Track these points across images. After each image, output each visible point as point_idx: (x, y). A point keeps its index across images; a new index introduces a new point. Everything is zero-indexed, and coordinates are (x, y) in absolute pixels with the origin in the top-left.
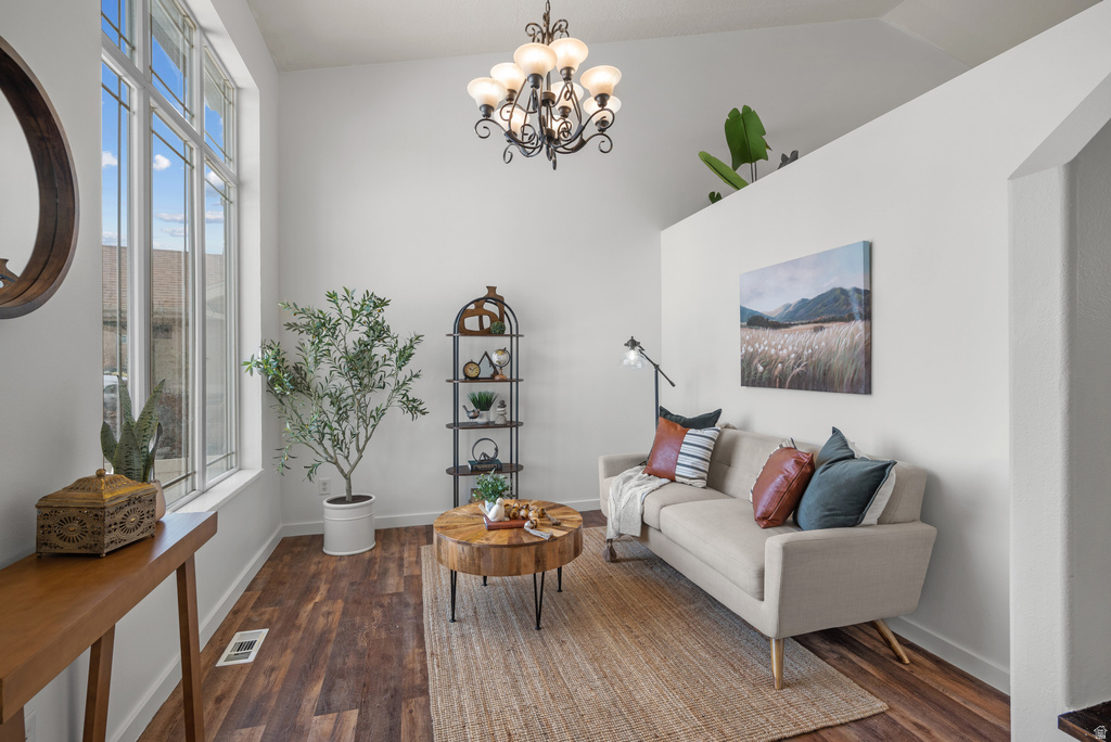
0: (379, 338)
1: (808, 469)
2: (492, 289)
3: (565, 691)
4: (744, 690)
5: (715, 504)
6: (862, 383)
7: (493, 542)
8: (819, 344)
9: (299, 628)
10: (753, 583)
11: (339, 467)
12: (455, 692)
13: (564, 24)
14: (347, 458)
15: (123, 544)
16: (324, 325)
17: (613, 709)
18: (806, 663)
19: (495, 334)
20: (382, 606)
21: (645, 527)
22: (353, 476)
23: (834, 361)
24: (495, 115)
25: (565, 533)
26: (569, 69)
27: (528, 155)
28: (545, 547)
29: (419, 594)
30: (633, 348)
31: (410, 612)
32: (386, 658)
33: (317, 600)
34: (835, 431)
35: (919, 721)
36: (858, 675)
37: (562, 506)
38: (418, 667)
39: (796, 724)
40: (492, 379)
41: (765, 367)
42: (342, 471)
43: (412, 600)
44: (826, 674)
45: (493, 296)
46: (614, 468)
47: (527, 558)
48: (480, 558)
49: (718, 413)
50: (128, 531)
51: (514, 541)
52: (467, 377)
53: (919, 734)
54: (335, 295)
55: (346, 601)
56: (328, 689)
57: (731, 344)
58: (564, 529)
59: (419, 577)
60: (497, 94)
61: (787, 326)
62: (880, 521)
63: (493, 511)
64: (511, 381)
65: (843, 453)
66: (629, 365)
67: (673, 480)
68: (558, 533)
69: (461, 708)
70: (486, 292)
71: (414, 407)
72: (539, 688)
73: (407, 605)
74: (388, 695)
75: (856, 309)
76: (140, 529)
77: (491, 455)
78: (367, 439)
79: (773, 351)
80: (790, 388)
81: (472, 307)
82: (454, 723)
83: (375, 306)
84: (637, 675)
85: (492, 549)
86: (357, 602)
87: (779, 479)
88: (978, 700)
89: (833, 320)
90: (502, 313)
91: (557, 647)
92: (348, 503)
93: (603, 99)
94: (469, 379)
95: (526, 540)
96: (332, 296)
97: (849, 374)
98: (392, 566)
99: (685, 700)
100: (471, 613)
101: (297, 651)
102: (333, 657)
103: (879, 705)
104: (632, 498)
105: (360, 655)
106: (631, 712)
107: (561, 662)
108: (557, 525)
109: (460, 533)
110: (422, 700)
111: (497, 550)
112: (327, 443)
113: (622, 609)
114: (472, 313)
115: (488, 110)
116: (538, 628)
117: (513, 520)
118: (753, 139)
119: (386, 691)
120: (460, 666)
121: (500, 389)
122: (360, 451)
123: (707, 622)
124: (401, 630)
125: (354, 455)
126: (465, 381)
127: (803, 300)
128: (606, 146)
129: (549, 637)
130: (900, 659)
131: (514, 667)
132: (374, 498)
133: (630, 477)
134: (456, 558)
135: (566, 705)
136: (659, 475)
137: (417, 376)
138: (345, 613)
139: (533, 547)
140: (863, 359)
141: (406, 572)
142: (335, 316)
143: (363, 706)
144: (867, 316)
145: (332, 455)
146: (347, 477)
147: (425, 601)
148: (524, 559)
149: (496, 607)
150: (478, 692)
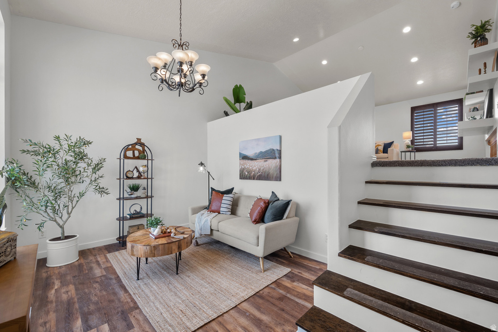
0: (82, 159)
1: (267, 204)
2: (139, 140)
3: (196, 291)
4: (254, 275)
5: (234, 220)
6: (278, 178)
7: (160, 243)
8: (266, 165)
9: (51, 302)
10: (256, 241)
11: (57, 223)
12: (152, 304)
13: (187, 44)
14: (61, 218)
15: (5, 262)
16: (50, 152)
17: (216, 292)
18: (269, 264)
19: (142, 159)
20: (97, 282)
21: (212, 230)
22: (65, 227)
23: (270, 171)
24: (159, 72)
25: (188, 236)
26: (192, 62)
27: (171, 90)
28: (181, 242)
29: (115, 273)
30: (202, 166)
31: (114, 281)
32: (111, 301)
33: (56, 287)
34: (273, 192)
35: (299, 271)
36: (282, 264)
37: (180, 227)
38: (129, 300)
39: (271, 280)
40: (139, 177)
41: (248, 173)
42: (59, 225)
43: (113, 277)
44: (274, 265)
45: (139, 142)
46: (195, 211)
47: (175, 247)
48: (155, 250)
49: (233, 189)
50: (6, 256)
51: (169, 241)
52: (127, 177)
53: (300, 274)
54: (59, 137)
55: (75, 284)
56: (85, 320)
57: (236, 165)
58: (187, 234)
59: (112, 267)
60: (160, 64)
61: (255, 160)
62: (286, 218)
63: (156, 231)
64: (147, 178)
65: (276, 199)
66: (200, 172)
67: (219, 213)
68: (186, 236)
69: (157, 309)
70: (136, 141)
71: (102, 191)
72: (186, 293)
73: (111, 279)
74: (120, 314)
75: (277, 155)
76: (11, 255)
77: (138, 210)
78: (73, 208)
79: (251, 168)
80: (257, 179)
81: (130, 147)
82: (156, 314)
83: (85, 144)
84: (220, 280)
85: (161, 246)
86: (83, 284)
87: (259, 208)
88: (310, 263)
89: (271, 158)
90: (144, 150)
91: (187, 278)
92: (63, 240)
93: (204, 76)
94: (128, 178)
95: (174, 240)
96: (57, 138)
97: (275, 175)
98: (94, 266)
99: (237, 283)
100: (145, 275)
101: (56, 311)
102: (80, 308)
103: (289, 270)
104: (206, 221)
105: (96, 303)
106: (222, 291)
107: (191, 283)
108: (183, 233)
109: (143, 242)
110: (137, 311)
111: (162, 246)
112: (49, 211)
113: (207, 261)
114: (130, 150)
115: (156, 69)
116: (177, 274)
117: (165, 234)
118: (241, 96)
119: (118, 313)
120: (149, 294)
121: (142, 182)
122: (69, 214)
123: (236, 259)
124: (113, 289)
125: (65, 216)
126: (126, 179)
127: (261, 152)
128: (202, 92)
129: (182, 276)
130: (291, 257)
131: (173, 289)
132: (78, 236)
133: (203, 214)
134: (142, 252)
135: (198, 296)
136: (214, 212)
137: (101, 177)
138: (77, 289)
139: (177, 242)
140: (279, 170)
141: (103, 266)
142: (57, 147)
143: (108, 321)
144: (280, 158)
145: (53, 217)
146: (62, 227)
147: (120, 275)
148: (173, 248)
149: (156, 270)
150: (162, 301)
